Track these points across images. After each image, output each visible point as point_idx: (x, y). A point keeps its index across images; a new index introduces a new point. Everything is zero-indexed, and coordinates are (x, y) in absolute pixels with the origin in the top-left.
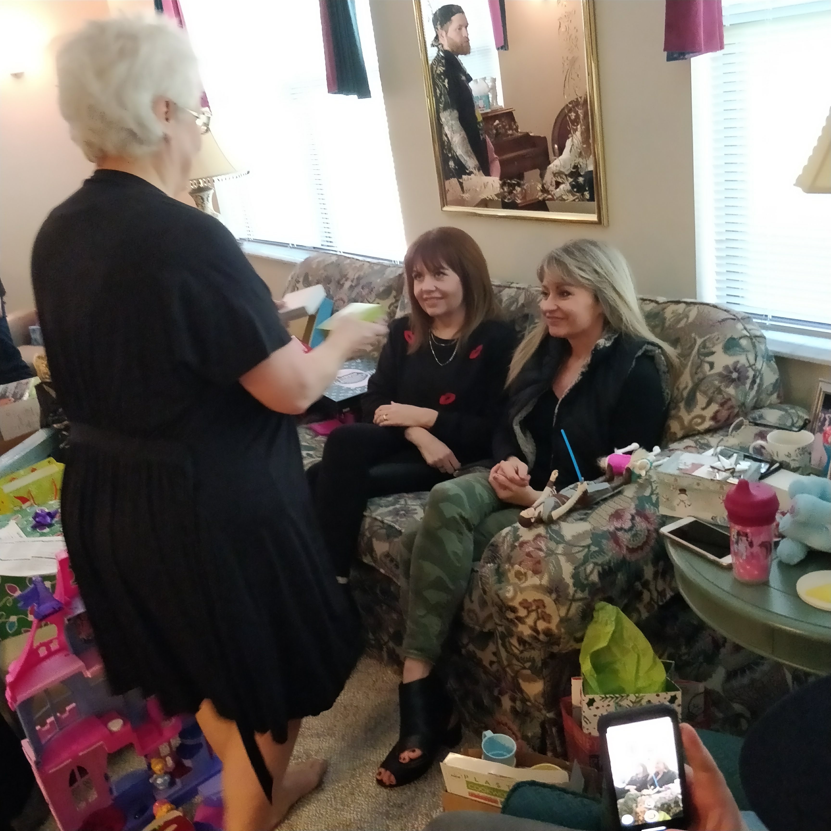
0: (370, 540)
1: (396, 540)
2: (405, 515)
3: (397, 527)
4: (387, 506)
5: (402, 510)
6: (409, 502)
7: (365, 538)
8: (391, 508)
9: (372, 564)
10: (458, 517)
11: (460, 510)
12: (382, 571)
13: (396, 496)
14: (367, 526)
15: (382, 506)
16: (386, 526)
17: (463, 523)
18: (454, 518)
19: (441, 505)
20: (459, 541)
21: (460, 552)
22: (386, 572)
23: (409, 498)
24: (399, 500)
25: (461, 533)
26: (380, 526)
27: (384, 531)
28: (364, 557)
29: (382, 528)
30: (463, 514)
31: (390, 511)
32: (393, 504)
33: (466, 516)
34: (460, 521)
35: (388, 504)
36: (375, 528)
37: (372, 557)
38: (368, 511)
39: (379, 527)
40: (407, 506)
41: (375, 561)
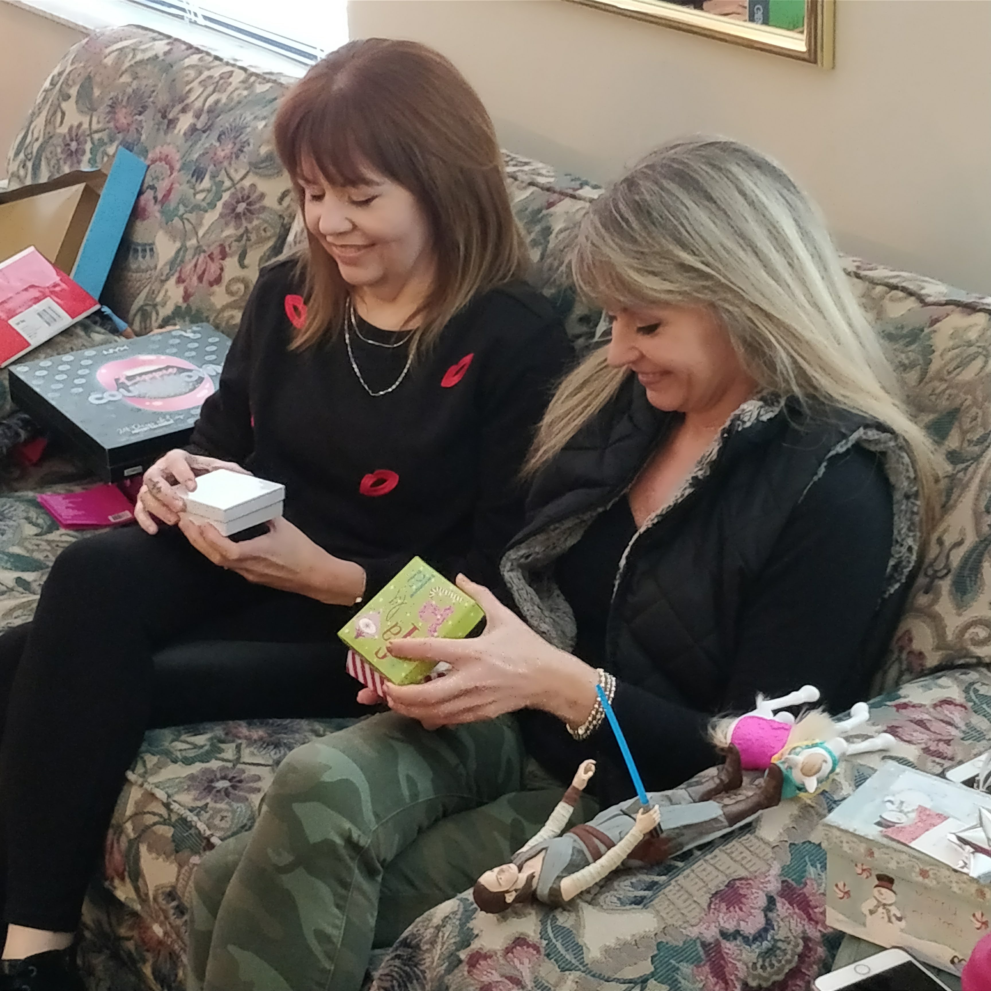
0: (134, 844)
1: (196, 859)
2: (227, 795)
3: (201, 826)
4: (188, 761)
5: (224, 778)
6: (247, 755)
7: (124, 841)
8: (196, 768)
9: (138, 907)
10: (339, 841)
11: (347, 825)
12: (158, 930)
13: (219, 731)
14: (130, 810)
15: (175, 761)
16: (174, 818)
17: (352, 858)
18: (329, 844)
19: (299, 808)
20: (338, 906)
21: (336, 934)
22: (166, 933)
23: (251, 742)
24: (223, 746)
25: (345, 885)
26: (161, 816)
27: (167, 831)
28: (117, 882)
29: (165, 822)
30: (355, 834)
31: (192, 778)
32: (204, 758)
33: (364, 841)
34: (344, 852)
35: (191, 754)
36: (150, 819)
37: (137, 890)
38: (140, 769)
39: (156, 819)
40: (239, 766)
41: (143, 899)
